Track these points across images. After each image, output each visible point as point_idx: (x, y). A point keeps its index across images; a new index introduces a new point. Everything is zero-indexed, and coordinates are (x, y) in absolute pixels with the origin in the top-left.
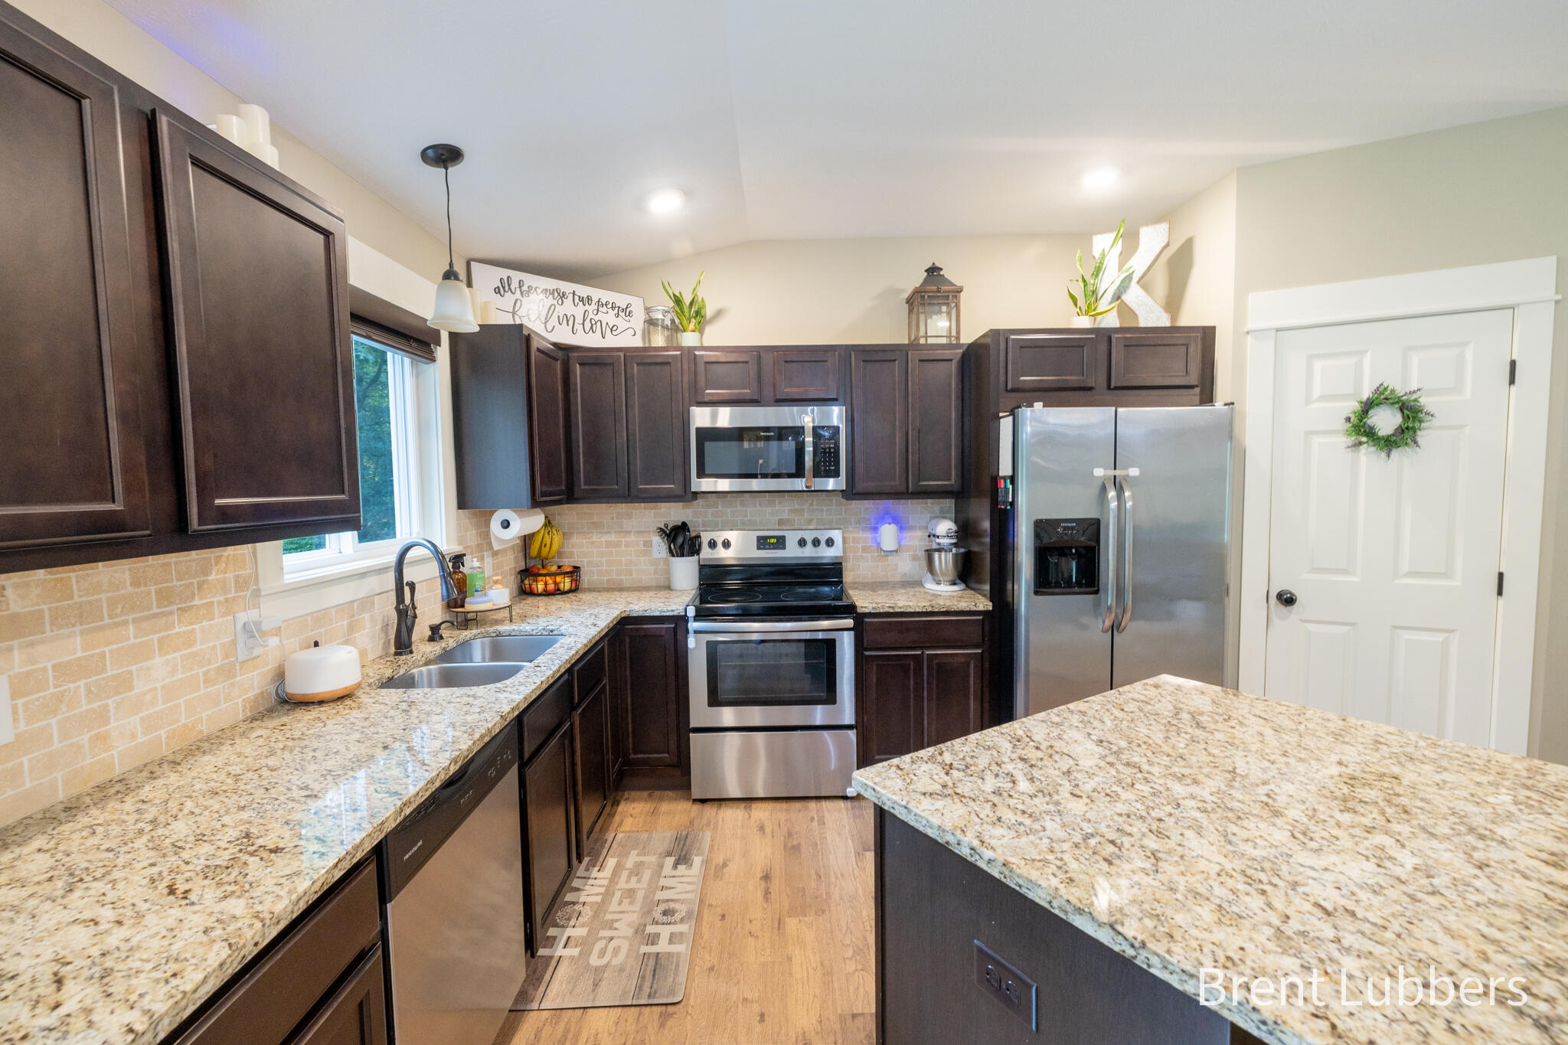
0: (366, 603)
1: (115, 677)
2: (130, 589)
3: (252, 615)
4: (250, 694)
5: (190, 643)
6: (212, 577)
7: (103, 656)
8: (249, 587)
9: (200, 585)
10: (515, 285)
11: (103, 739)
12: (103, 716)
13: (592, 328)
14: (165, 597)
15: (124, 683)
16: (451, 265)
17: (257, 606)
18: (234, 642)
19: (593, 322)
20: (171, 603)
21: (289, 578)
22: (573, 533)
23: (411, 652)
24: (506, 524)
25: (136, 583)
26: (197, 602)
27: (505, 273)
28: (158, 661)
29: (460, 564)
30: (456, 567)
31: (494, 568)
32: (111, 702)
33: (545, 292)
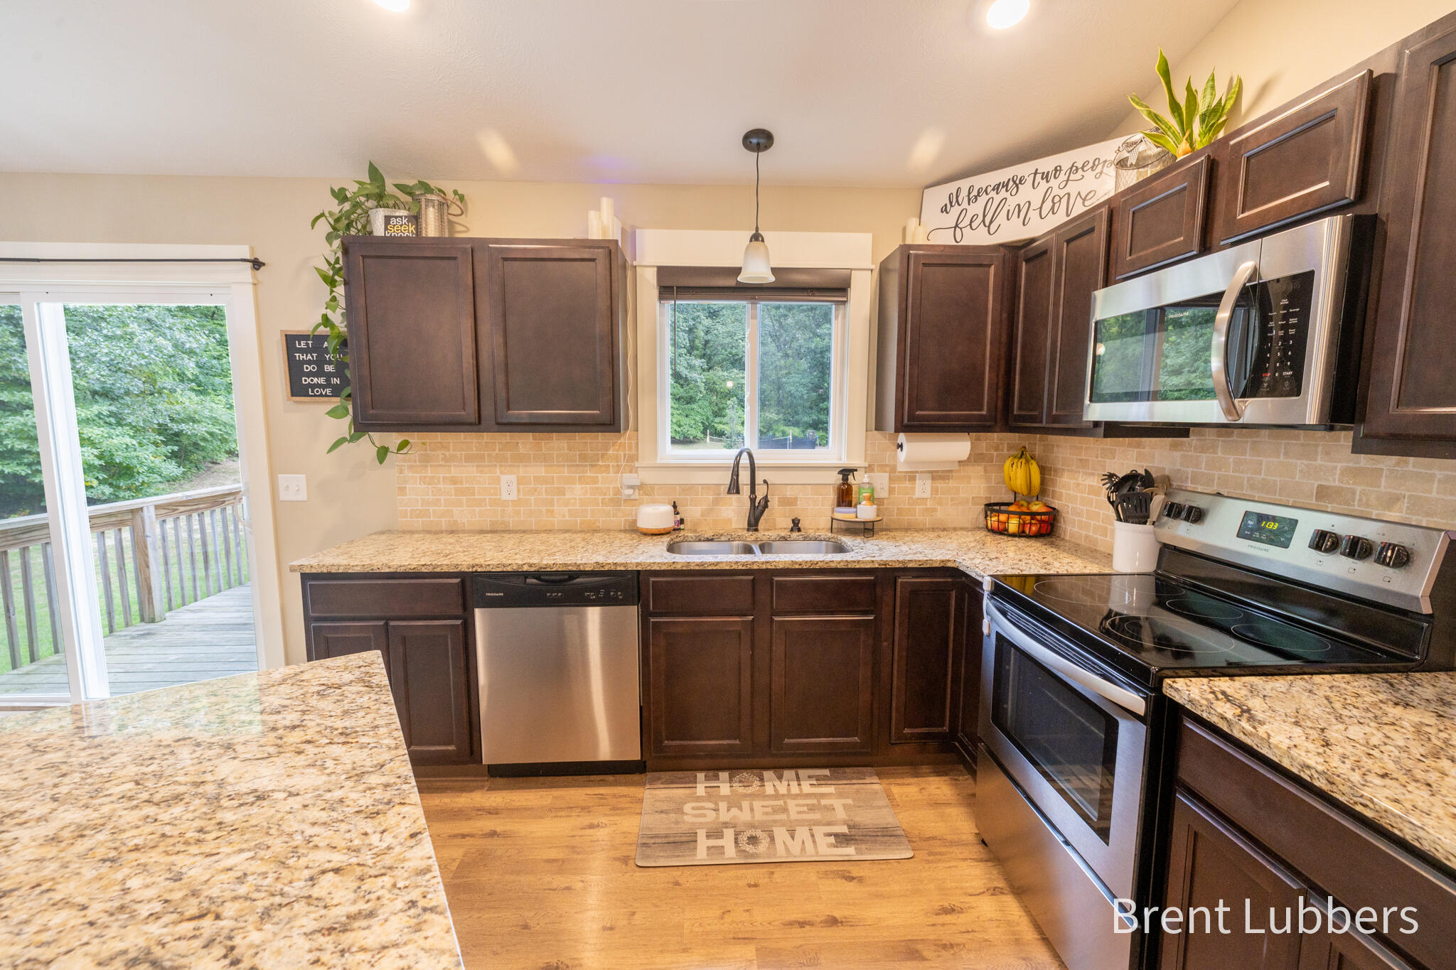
1: (558, 488)
2: (566, 451)
3: (632, 476)
4: (629, 518)
5: (596, 483)
6: (611, 452)
7: (553, 477)
9: (603, 455)
10: (963, 194)
11: (551, 512)
12: (551, 503)
13: (1053, 208)
14: (583, 458)
15: (561, 492)
16: (757, 229)
17: (636, 472)
18: (621, 488)
19: (1057, 199)
20: (586, 461)
21: (660, 460)
22: (1064, 470)
24: (901, 447)
25: (570, 449)
26: (600, 463)
27: (951, 187)
28: (578, 486)
29: (850, 477)
30: (845, 479)
31: (935, 491)
32: (555, 498)
33: (997, 188)
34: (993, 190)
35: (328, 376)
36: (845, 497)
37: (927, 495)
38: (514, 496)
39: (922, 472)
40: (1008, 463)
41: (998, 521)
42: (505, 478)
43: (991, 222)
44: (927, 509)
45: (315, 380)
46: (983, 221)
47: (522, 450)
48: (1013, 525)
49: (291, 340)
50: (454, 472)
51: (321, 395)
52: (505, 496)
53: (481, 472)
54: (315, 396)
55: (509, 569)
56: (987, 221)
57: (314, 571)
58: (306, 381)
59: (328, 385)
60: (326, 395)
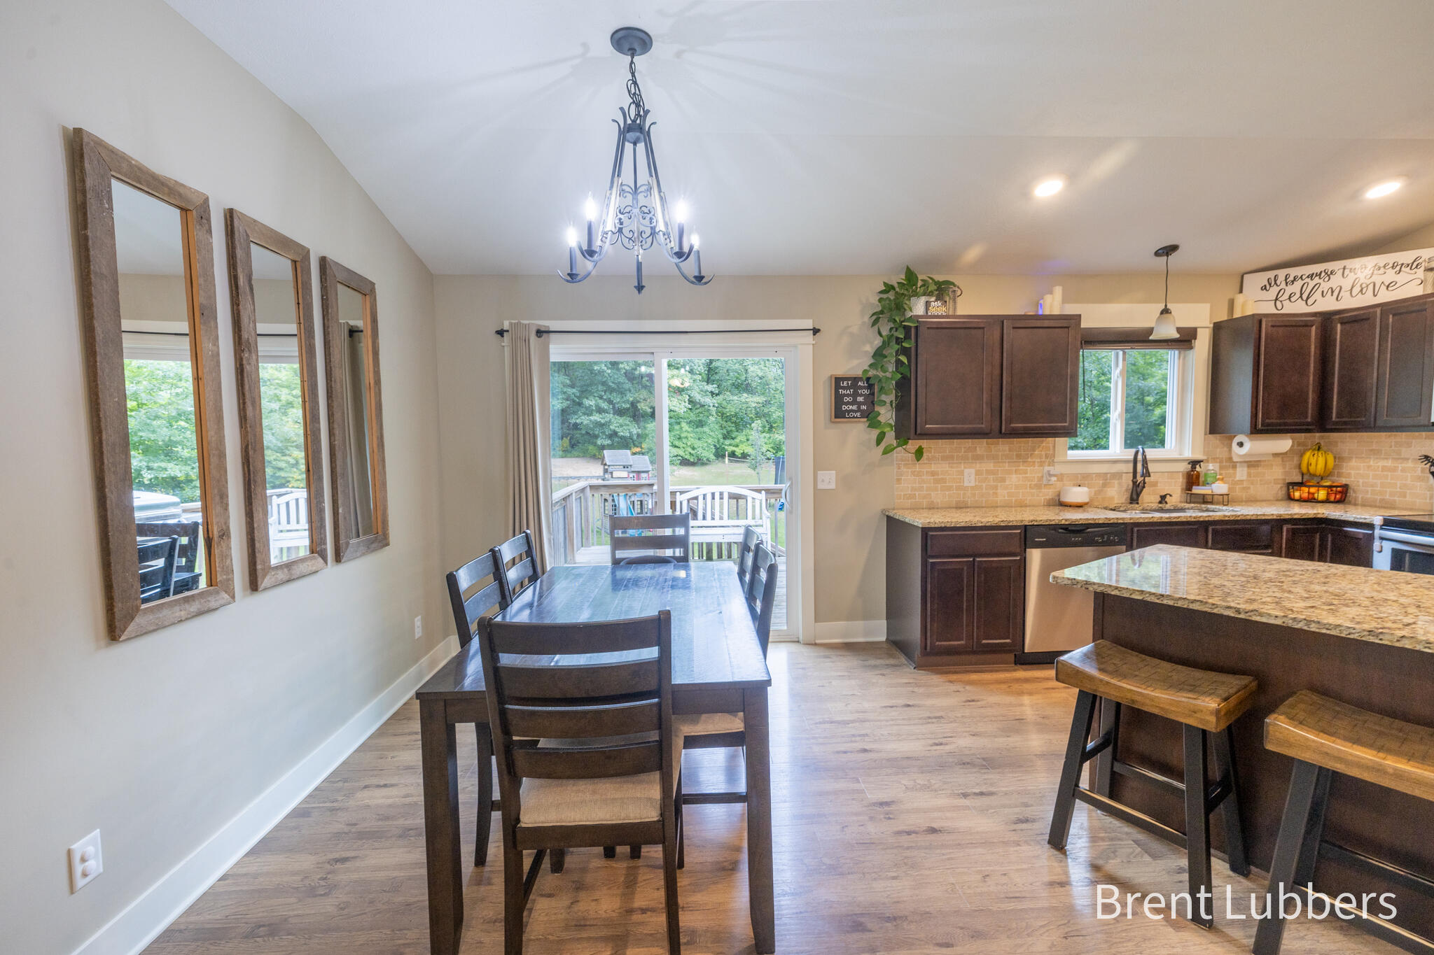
0: (1118, 475)
1: (1001, 477)
2: (1008, 452)
3: (1051, 468)
4: (1047, 497)
5: (1026, 473)
6: (1036, 452)
7: (998, 470)
8: (1051, 458)
9: (1031, 454)
10: (1281, 278)
11: (995, 494)
12: (996, 488)
13: (1362, 292)
14: (1018, 456)
15: (1003, 480)
16: (1166, 306)
17: (1053, 466)
18: (1042, 477)
19: (1364, 285)
20: (1020, 459)
21: (1069, 458)
23: (1138, 503)
24: (1241, 444)
25: (1010, 451)
26: (1029, 460)
27: (1271, 274)
28: (1014, 476)
29: (1198, 466)
30: (1193, 468)
31: (1249, 475)
32: (999, 484)
33: (1311, 276)
34: (1308, 277)
35: (859, 404)
36: (1192, 479)
37: (1245, 478)
38: (973, 484)
39: (1241, 462)
40: (1308, 454)
41: (1309, 493)
42: (967, 471)
43: (1308, 298)
44: (1244, 488)
45: (851, 407)
46: (1301, 297)
47: (979, 452)
48: (1322, 494)
49: (838, 380)
50: (933, 468)
51: (854, 417)
52: (966, 484)
53: (952, 467)
54: (850, 418)
55: (1053, 523)
56: (1305, 297)
57: (936, 526)
58: (845, 408)
59: (859, 410)
60: (857, 417)
